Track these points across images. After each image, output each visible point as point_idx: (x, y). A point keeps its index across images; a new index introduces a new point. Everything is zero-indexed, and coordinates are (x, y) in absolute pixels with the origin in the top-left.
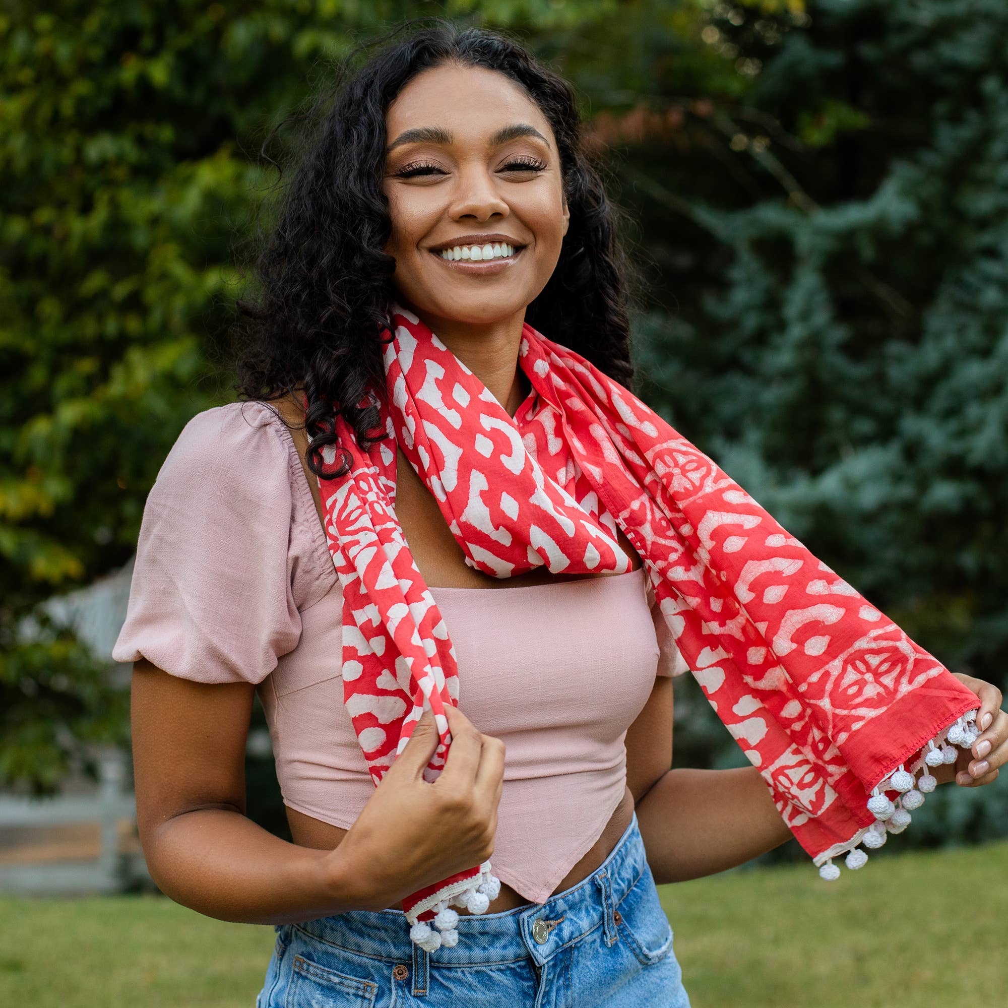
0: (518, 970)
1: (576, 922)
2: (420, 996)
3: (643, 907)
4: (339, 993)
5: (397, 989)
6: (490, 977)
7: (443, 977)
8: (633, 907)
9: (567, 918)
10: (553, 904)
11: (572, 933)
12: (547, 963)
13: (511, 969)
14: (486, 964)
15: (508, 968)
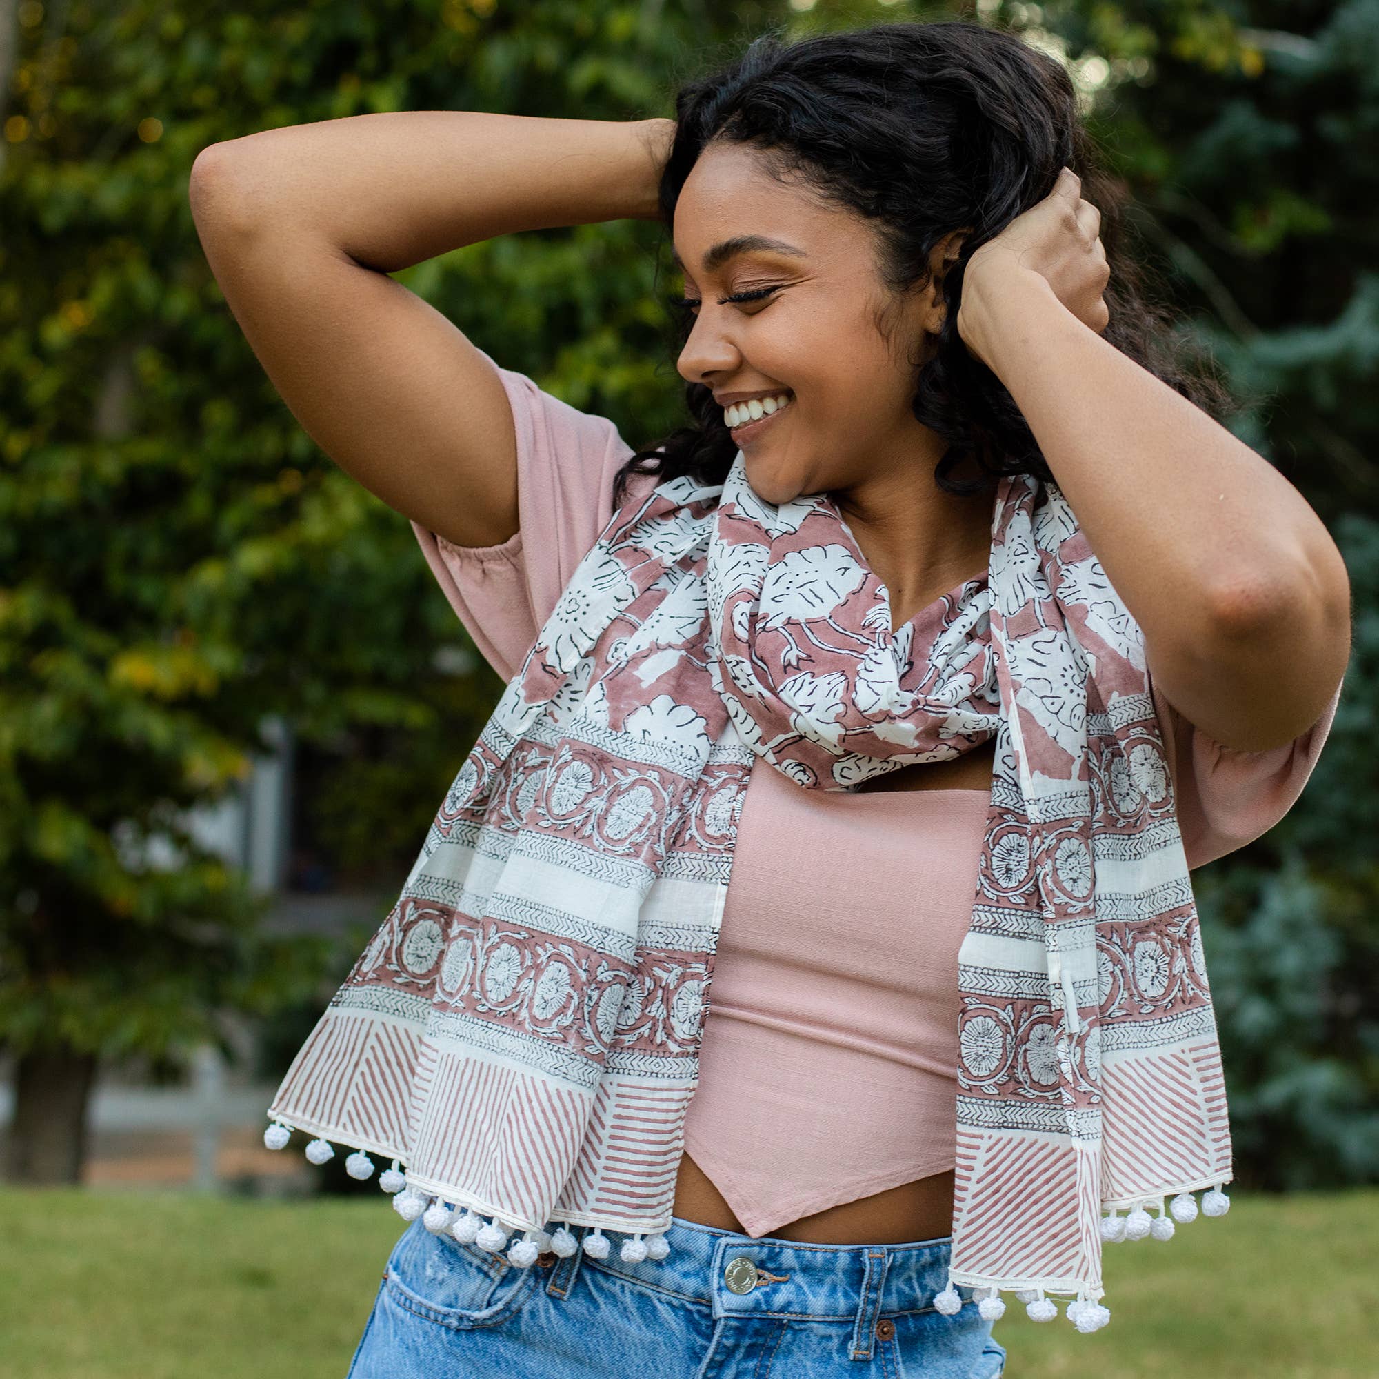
0: (696, 1316)
1: (804, 1293)
2: (555, 1297)
3: (945, 1345)
4: (460, 1259)
5: (529, 1276)
6: (655, 1309)
7: (596, 1285)
8: (926, 1334)
9: (793, 1282)
10: (777, 1250)
11: (789, 1304)
12: (727, 1318)
13: (687, 1310)
14: (654, 1288)
15: (683, 1307)
